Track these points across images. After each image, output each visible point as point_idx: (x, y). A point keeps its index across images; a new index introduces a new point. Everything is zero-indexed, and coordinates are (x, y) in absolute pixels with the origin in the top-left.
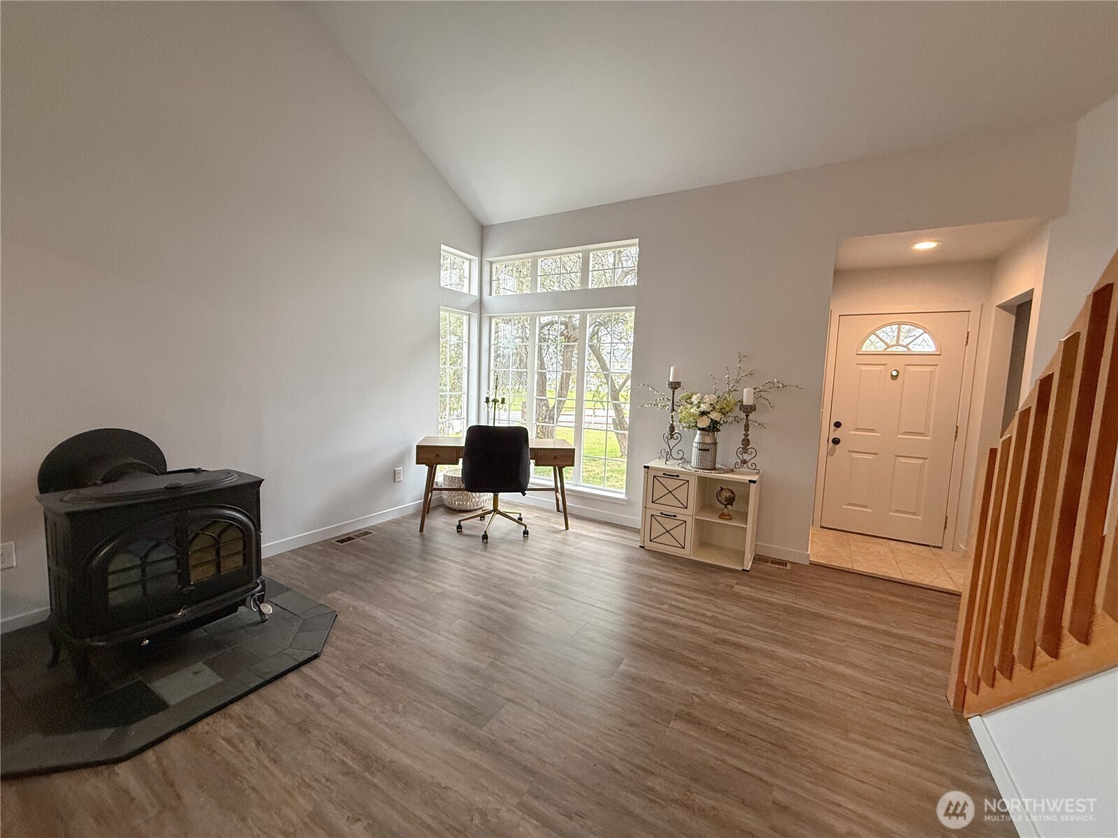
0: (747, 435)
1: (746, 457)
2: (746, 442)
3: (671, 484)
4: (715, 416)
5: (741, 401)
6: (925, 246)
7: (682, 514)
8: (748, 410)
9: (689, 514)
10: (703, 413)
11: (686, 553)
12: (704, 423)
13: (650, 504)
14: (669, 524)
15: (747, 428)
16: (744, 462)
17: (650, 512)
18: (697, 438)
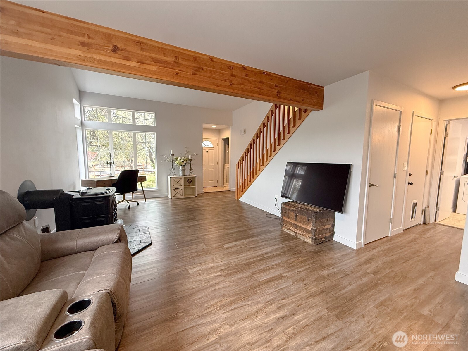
0: (191, 166)
1: (191, 171)
2: (191, 168)
3: (177, 180)
4: (185, 162)
5: (188, 159)
6: (214, 127)
7: (181, 187)
8: (190, 160)
9: (183, 187)
10: (183, 162)
11: (183, 196)
12: (183, 164)
13: (172, 187)
14: (178, 191)
15: (190, 165)
16: (191, 173)
17: (172, 189)
18: (181, 168)
